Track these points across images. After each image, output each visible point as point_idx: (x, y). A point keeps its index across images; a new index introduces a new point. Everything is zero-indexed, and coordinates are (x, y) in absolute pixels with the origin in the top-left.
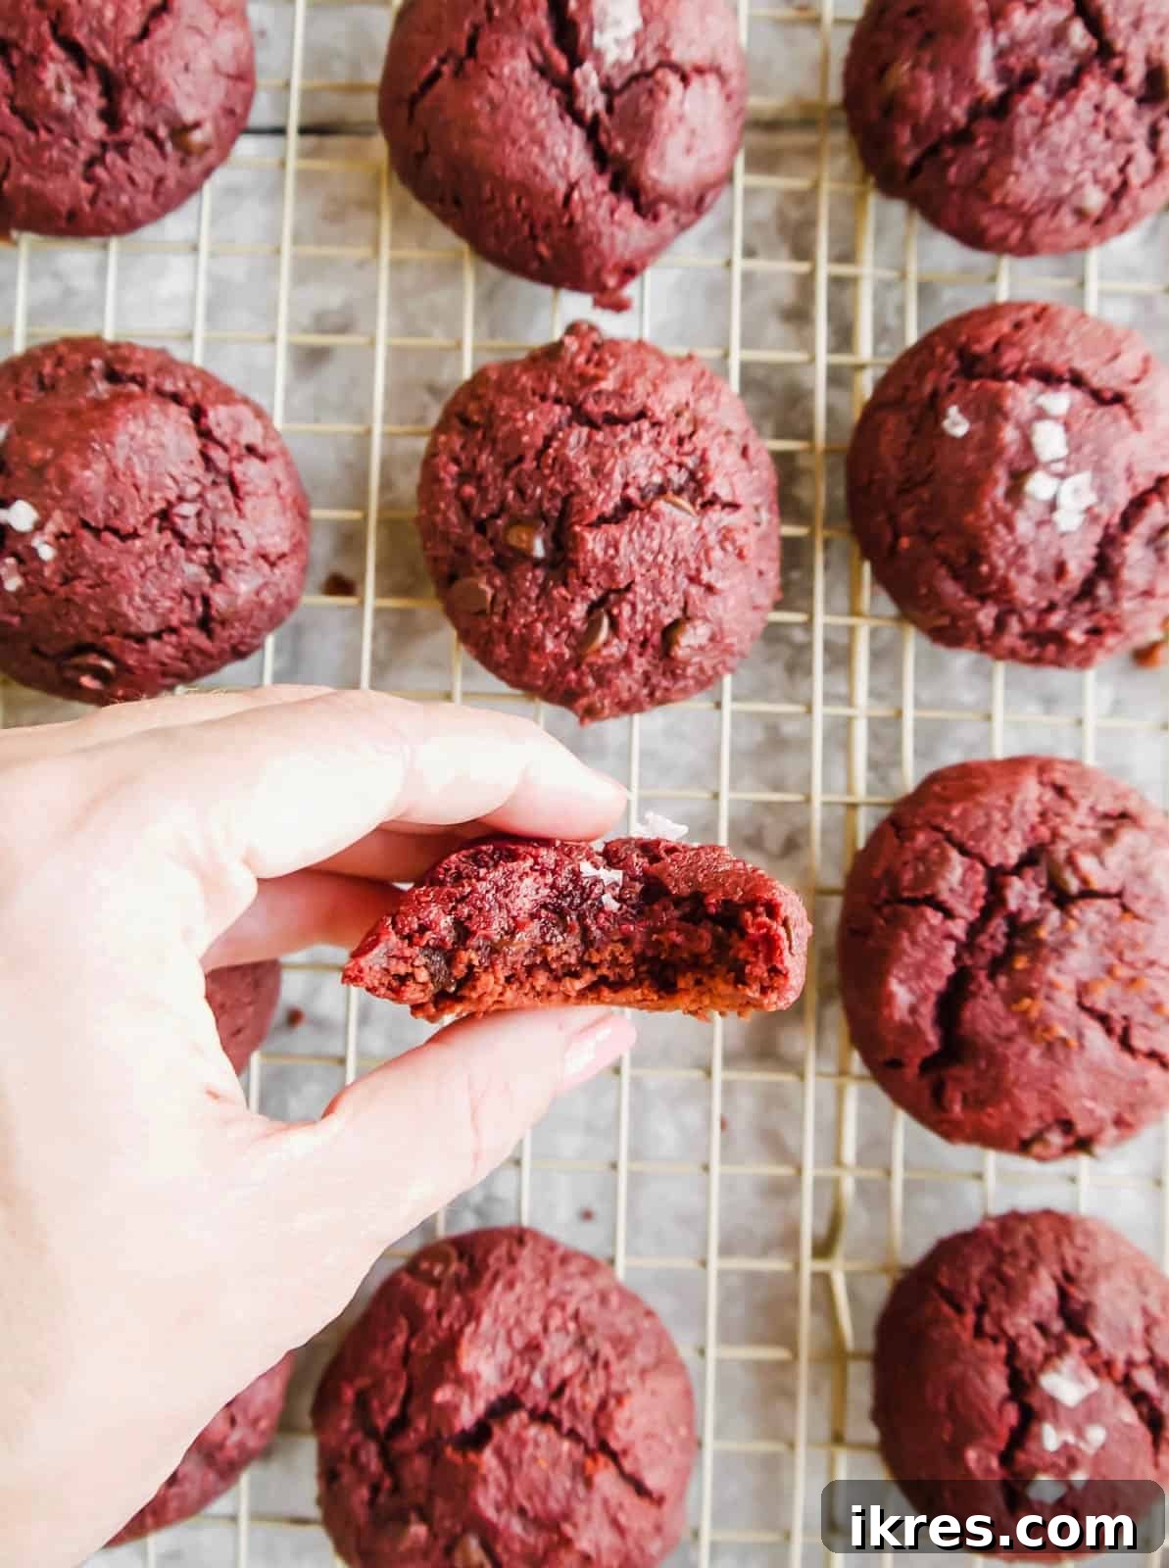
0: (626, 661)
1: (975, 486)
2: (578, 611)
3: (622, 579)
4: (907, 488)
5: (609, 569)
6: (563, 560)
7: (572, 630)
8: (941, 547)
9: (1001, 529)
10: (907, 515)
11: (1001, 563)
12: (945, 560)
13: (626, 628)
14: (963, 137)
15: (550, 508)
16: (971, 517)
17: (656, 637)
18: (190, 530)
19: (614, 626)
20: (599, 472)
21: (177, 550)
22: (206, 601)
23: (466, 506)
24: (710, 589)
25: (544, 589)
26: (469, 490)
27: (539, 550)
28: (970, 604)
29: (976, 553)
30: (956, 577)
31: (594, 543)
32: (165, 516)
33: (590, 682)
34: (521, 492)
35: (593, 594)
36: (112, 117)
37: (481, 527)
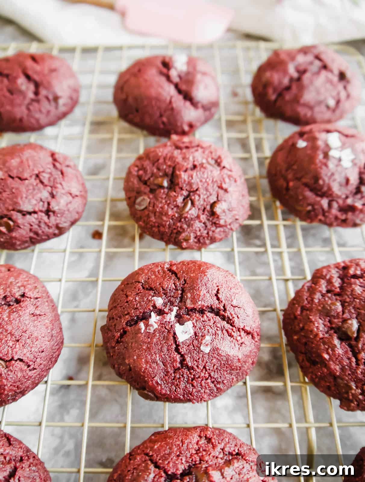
0: (198, 217)
1: (312, 159)
2: (180, 200)
3: (195, 187)
4: (289, 167)
5: (190, 184)
6: (174, 184)
7: (177, 206)
8: (304, 180)
9: (324, 167)
10: (290, 176)
11: (326, 179)
12: (306, 185)
13: (197, 203)
14: (288, 88)
15: (169, 171)
16: (313, 166)
17: (208, 208)
18: (46, 181)
19: (193, 204)
20: (184, 158)
21: (40, 186)
22: (49, 204)
23: (140, 177)
24: (226, 191)
25: (167, 195)
26: (141, 172)
27: (165, 184)
28: (318, 199)
29: (317, 178)
30: (311, 190)
31: (184, 176)
32: (37, 176)
33: (185, 226)
34: (158, 169)
35: (185, 193)
36: (36, 93)
37: (145, 183)
